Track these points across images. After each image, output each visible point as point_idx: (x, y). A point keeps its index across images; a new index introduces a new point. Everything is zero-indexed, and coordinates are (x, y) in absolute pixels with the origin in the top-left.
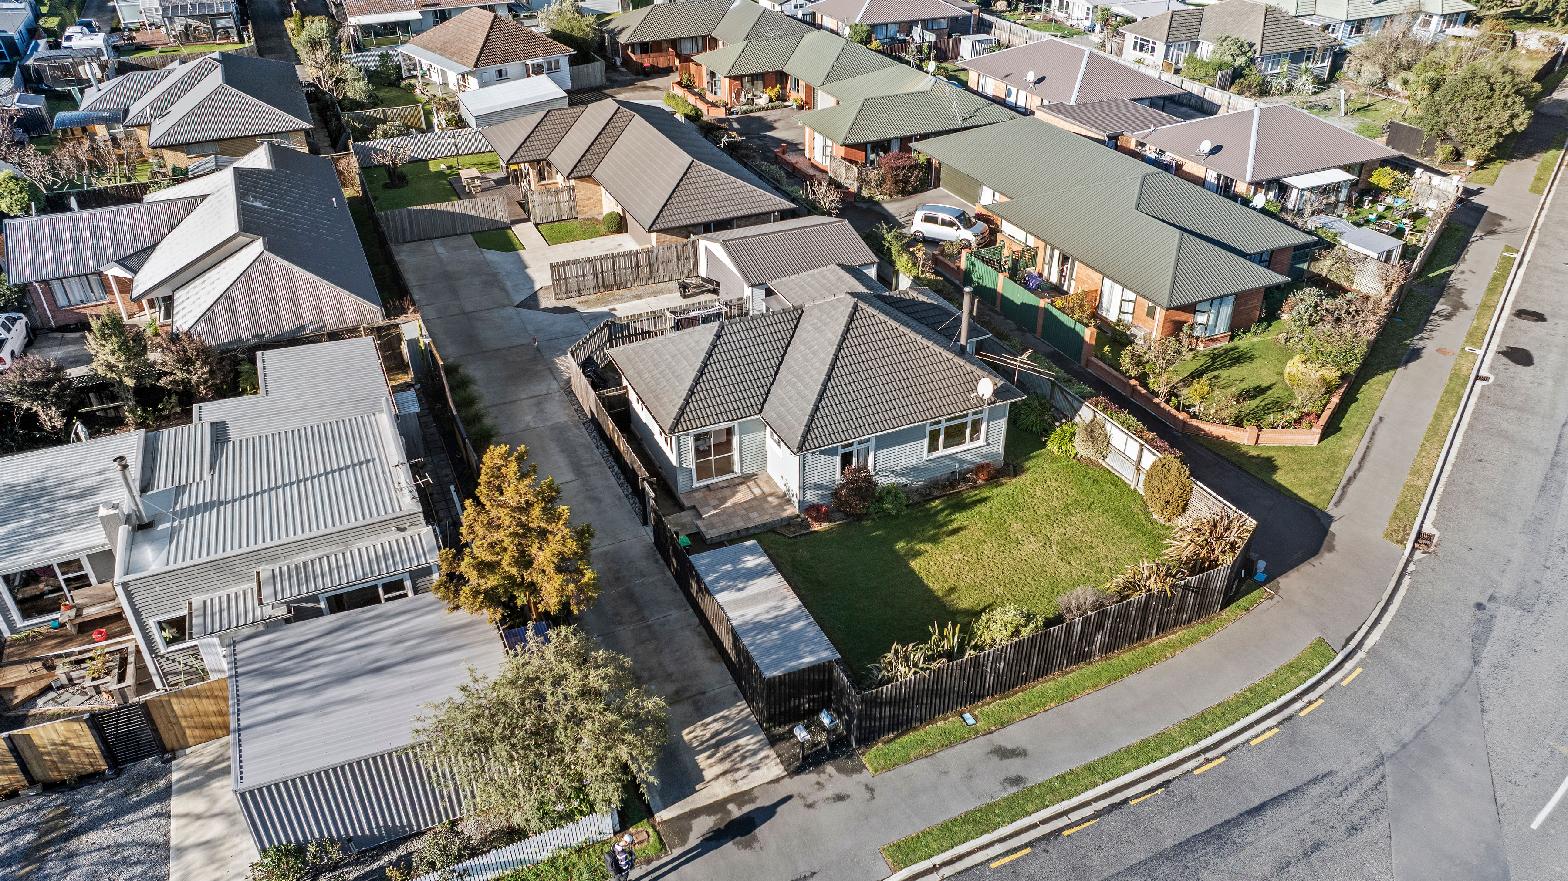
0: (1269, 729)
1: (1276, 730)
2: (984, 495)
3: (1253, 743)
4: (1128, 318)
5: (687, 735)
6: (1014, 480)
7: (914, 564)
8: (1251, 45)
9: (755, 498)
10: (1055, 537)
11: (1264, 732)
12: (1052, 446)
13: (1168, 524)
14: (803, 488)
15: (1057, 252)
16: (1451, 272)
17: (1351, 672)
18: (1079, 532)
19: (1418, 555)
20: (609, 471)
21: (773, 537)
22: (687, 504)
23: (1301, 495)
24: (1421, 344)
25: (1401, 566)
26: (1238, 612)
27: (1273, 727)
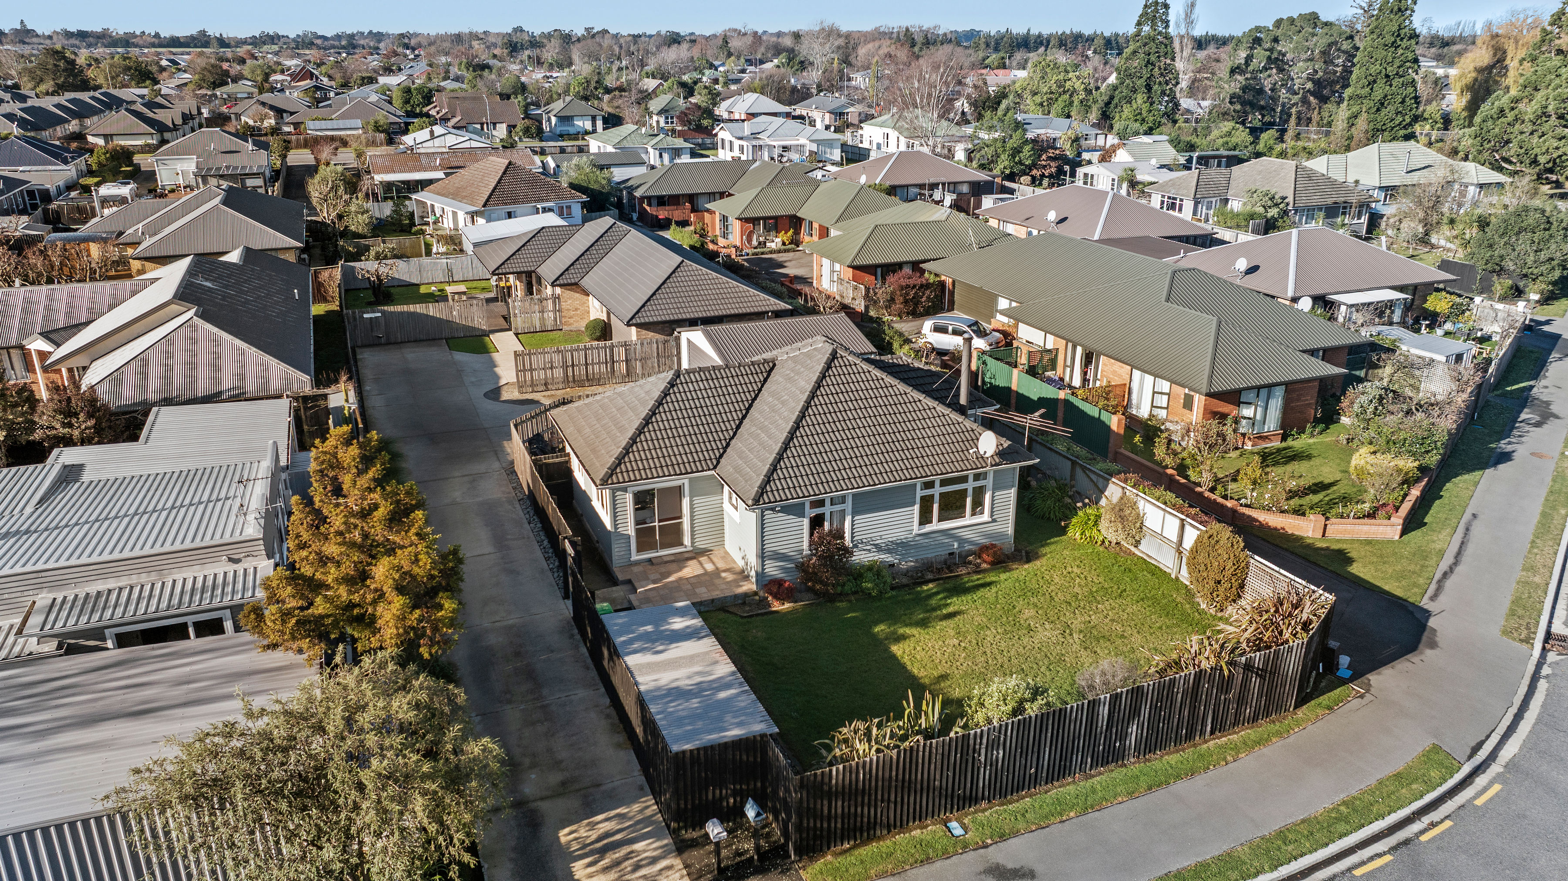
0: (1379, 855)
1: (1388, 858)
2: (988, 580)
3: (1358, 872)
4: (1163, 414)
5: (564, 835)
6: (1026, 566)
7: (896, 649)
8: (1284, 198)
9: (706, 573)
10: (1077, 624)
11: (1371, 859)
12: (1074, 532)
13: (1220, 614)
14: (762, 556)
15: (1079, 350)
16: (1532, 387)
17: (1485, 789)
18: (1107, 621)
19: (1552, 657)
20: (536, 546)
21: (722, 615)
22: (621, 577)
23: (1387, 588)
24: (1509, 448)
25: (1531, 668)
26: (1319, 711)
27: (1385, 853)
